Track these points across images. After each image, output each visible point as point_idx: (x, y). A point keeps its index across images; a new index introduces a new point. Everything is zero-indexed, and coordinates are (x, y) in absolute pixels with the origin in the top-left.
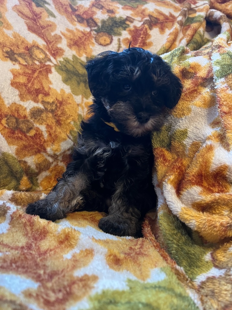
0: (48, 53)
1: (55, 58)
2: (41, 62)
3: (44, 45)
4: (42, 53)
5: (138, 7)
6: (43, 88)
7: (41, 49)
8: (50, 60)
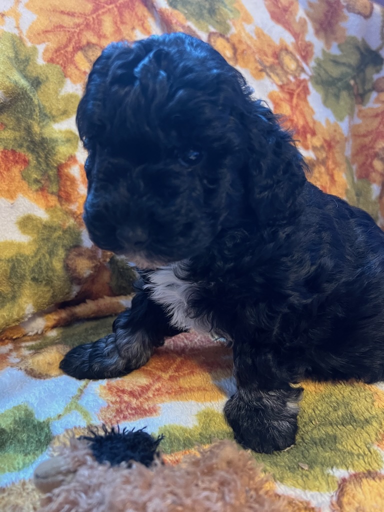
0: (298, 57)
1: (307, 64)
2: (295, 77)
3: (292, 43)
4: (293, 61)
6: (307, 123)
7: (291, 53)
8: (303, 70)
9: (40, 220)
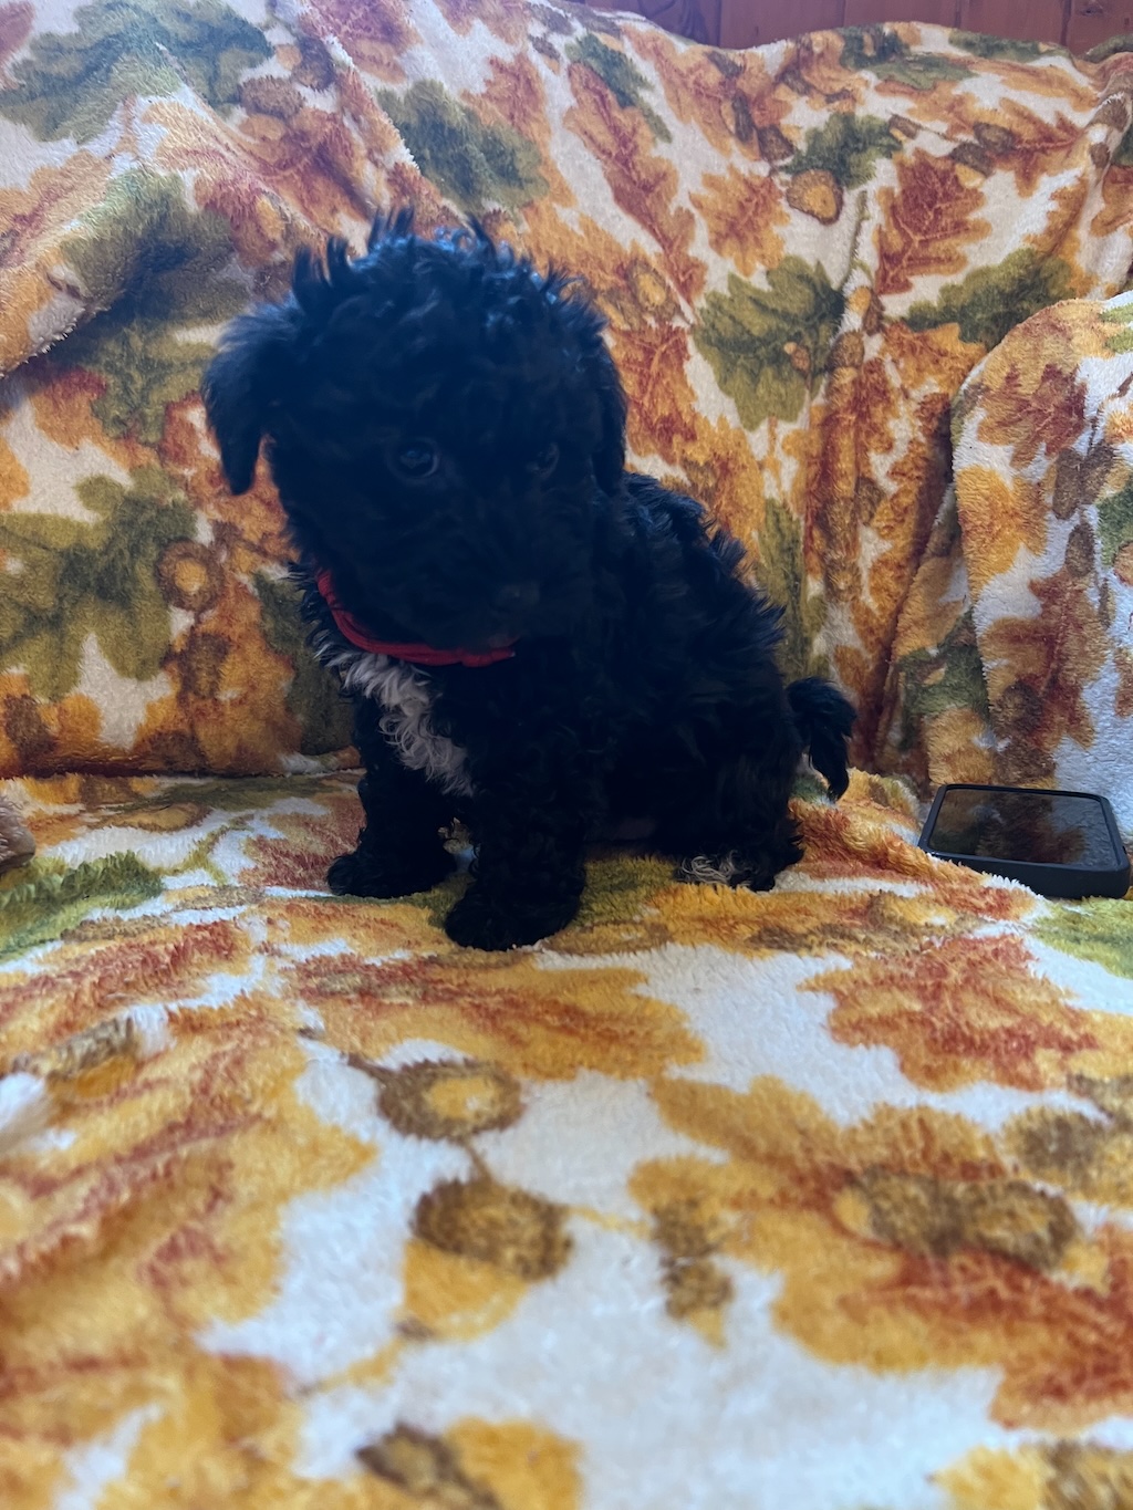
5: (935, 87)
9: (120, 486)
